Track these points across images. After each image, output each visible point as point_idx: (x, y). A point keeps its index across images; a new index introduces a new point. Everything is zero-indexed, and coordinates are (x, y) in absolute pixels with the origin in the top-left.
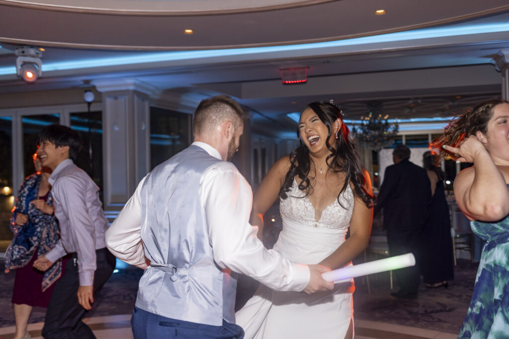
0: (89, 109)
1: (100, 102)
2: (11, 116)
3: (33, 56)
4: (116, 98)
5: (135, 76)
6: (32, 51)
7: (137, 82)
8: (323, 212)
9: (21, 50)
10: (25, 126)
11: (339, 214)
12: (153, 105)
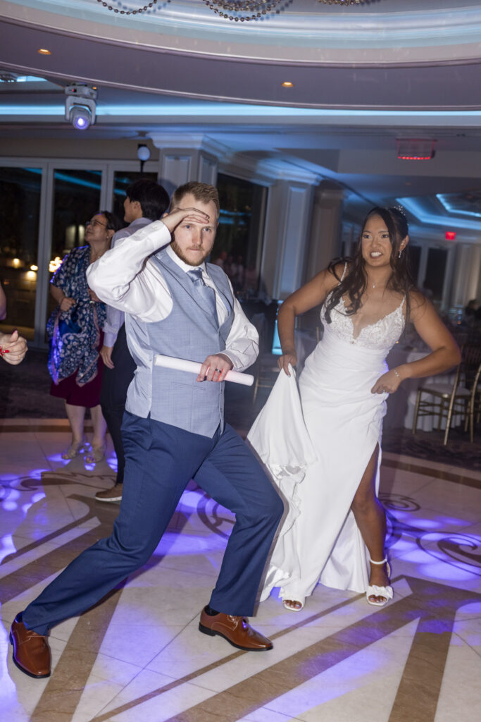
0: (142, 168)
1: (157, 160)
2: (41, 169)
3: (86, 97)
4: (177, 158)
5: (204, 132)
6: (86, 91)
7: (206, 140)
8: (363, 330)
9: (72, 88)
10: (57, 182)
11: (379, 335)
12: (221, 171)
